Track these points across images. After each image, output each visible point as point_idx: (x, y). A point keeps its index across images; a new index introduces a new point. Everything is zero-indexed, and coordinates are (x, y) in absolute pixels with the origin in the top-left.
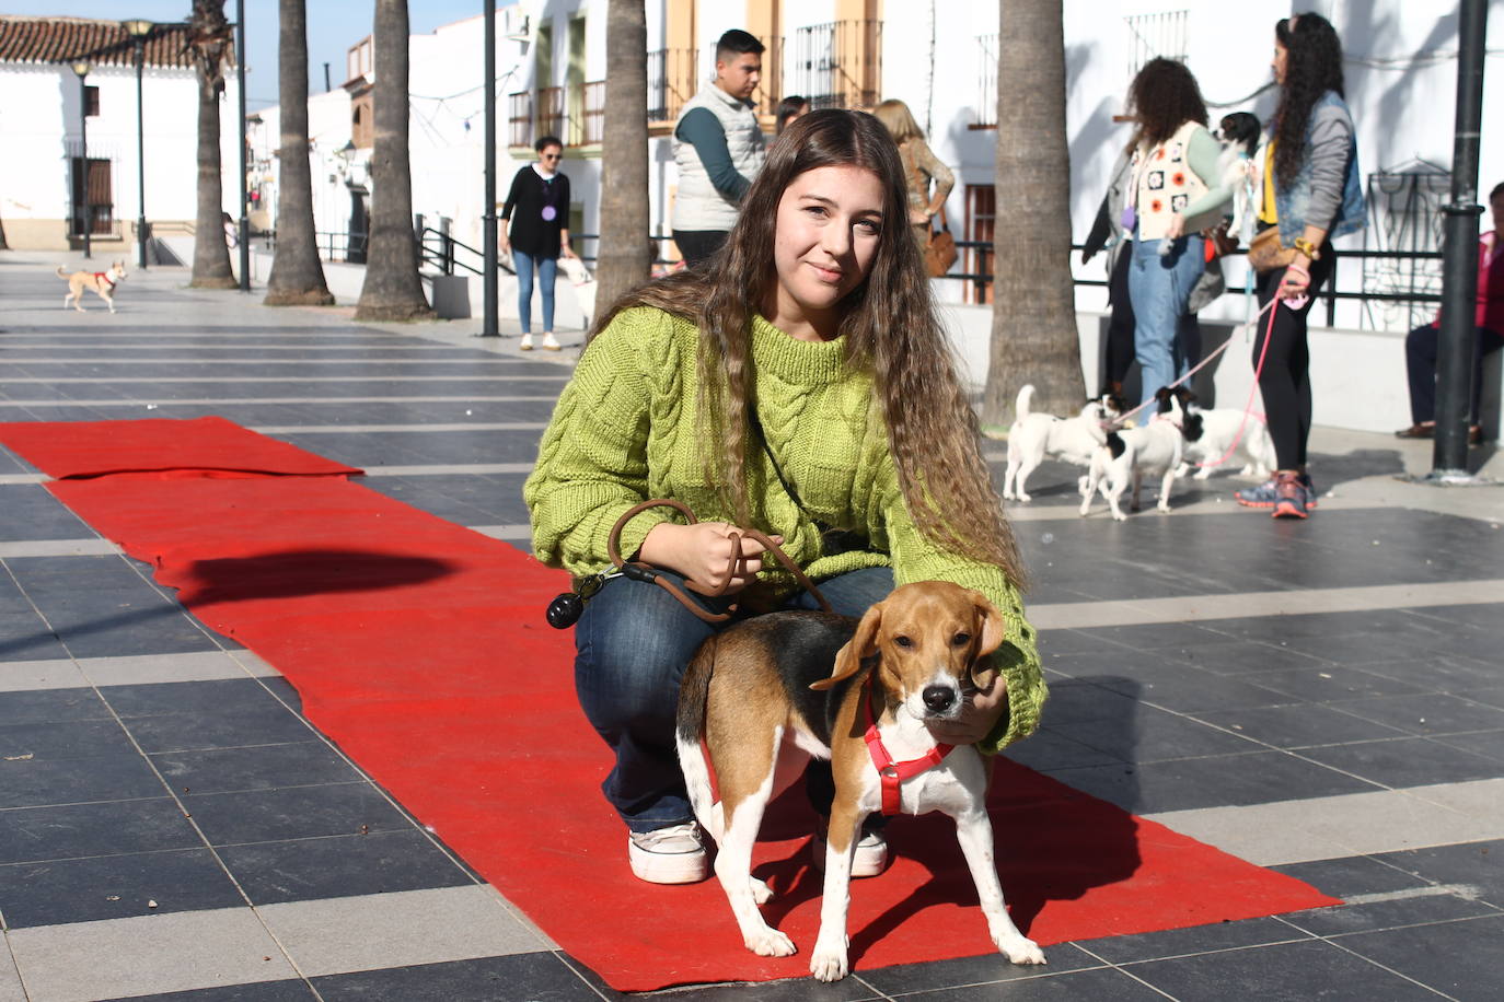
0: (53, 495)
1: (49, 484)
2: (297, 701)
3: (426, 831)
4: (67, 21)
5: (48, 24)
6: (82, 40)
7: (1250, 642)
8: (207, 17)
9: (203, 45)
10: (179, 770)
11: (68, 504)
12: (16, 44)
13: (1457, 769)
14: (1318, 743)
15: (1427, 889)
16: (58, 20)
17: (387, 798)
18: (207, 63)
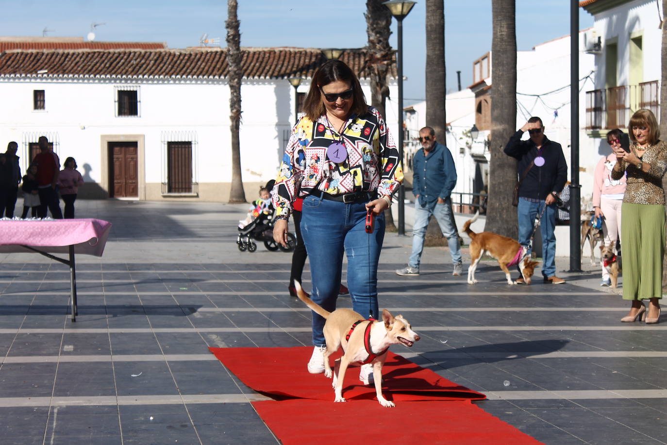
0: (258, 414)
1: (255, 403)
4: (287, 49)
5: (275, 53)
6: (297, 62)
8: (378, 46)
9: (375, 66)
11: (267, 422)
12: (254, 66)
16: (281, 49)
18: (377, 78)
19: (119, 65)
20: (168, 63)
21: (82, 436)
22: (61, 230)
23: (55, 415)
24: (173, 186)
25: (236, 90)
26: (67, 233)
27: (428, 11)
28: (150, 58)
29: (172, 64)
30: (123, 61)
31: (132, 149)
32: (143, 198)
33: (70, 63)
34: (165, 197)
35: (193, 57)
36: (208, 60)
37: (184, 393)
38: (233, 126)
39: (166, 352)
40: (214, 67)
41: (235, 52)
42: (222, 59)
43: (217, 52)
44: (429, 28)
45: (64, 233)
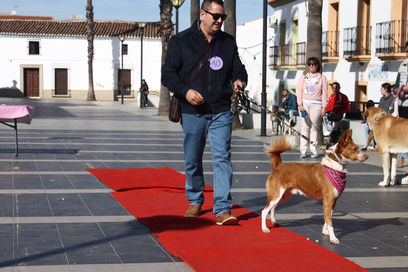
0: (114, 198)
1: (112, 193)
4: (118, 22)
5: (111, 23)
6: (122, 29)
8: (166, 21)
9: (164, 31)
11: (119, 201)
12: (100, 30)
16: (114, 22)
18: (165, 38)
19: (30, 28)
20: (55, 27)
21: (31, 206)
22: (10, 111)
23: (16, 197)
24: (58, 91)
25: (91, 42)
26: (13, 112)
27: (191, 5)
28: (46, 25)
29: (57, 28)
30: (31, 26)
31: (36, 72)
32: (42, 97)
33: (4, 26)
34: (53, 97)
35: (68, 25)
36: (77, 26)
37: (77, 188)
38: (89, 61)
39: (66, 170)
40: (80, 30)
41: (91, 23)
42: (84, 26)
43: (81, 22)
44: (192, 13)
45: (12, 112)
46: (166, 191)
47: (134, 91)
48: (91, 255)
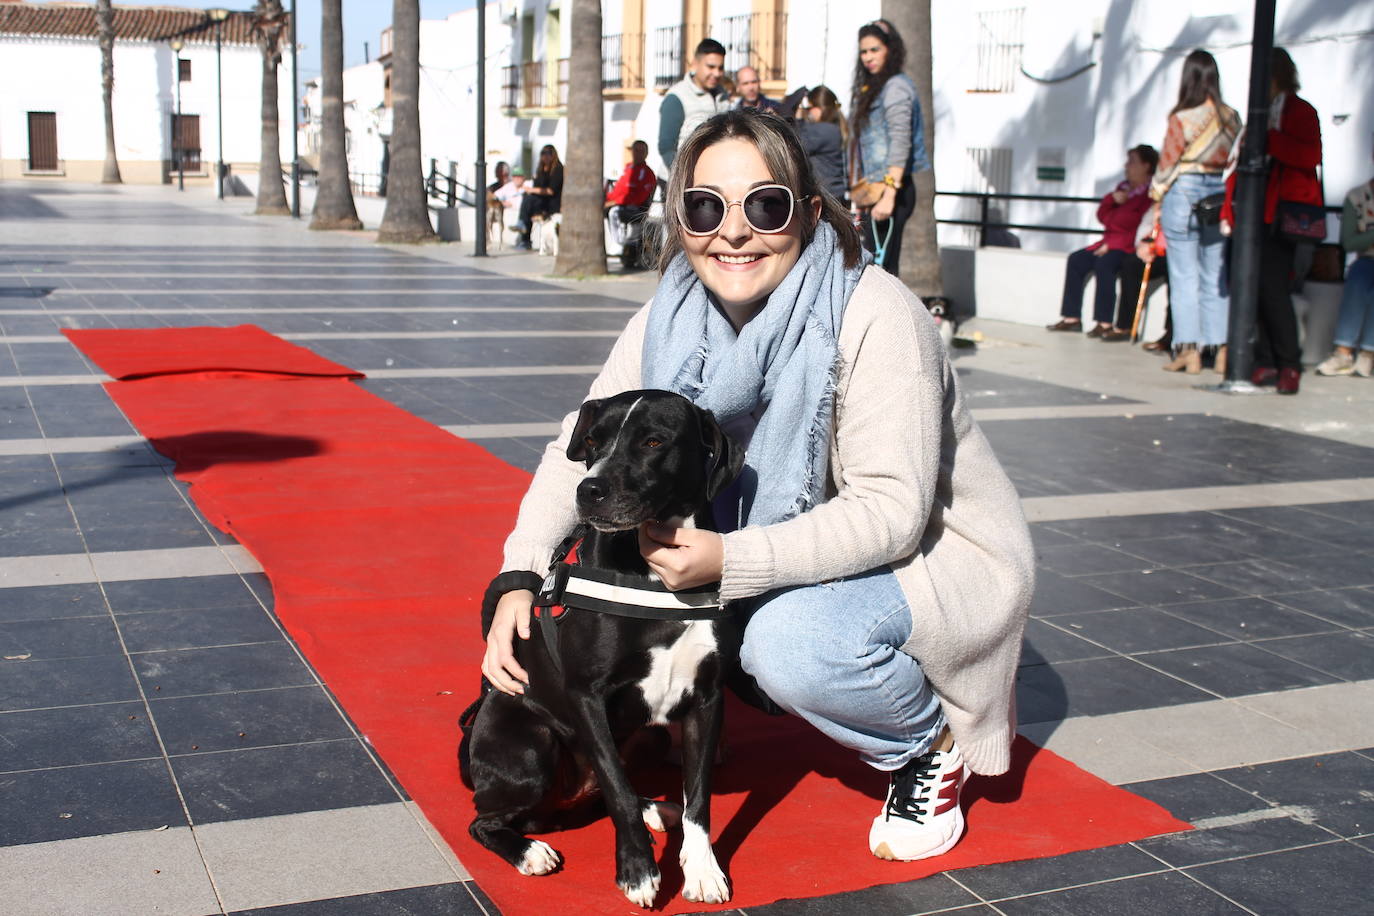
0: (109, 395)
1: (108, 385)
2: (269, 598)
3: (363, 740)
4: (168, 9)
5: (152, 12)
6: (178, 24)
7: (1090, 543)
8: (268, 6)
9: (266, 28)
10: (155, 671)
11: (118, 403)
12: (129, 26)
13: (1279, 677)
14: (1154, 649)
15: (1268, 811)
16: (160, 8)
17: (333, 703)
18: (268, 42)
20: (25, 18)
24: (36, 163)
25: (108, 53)
29: (30, 20)
34: (26, 175)
35: (55, 13)
36: (74, 17)
37: (25, 374)
38: (104, 94)
39: (9, 334)
40: (81, 26)
41: (106, 9)
42: (90, 17)
43: (83, 9)
46: (236, 377)
47: (206, 163)
48: (13, 534)
